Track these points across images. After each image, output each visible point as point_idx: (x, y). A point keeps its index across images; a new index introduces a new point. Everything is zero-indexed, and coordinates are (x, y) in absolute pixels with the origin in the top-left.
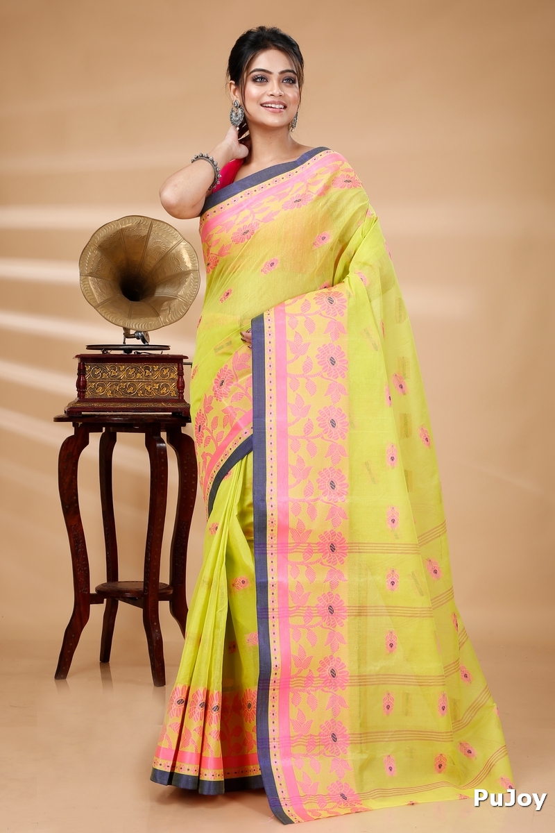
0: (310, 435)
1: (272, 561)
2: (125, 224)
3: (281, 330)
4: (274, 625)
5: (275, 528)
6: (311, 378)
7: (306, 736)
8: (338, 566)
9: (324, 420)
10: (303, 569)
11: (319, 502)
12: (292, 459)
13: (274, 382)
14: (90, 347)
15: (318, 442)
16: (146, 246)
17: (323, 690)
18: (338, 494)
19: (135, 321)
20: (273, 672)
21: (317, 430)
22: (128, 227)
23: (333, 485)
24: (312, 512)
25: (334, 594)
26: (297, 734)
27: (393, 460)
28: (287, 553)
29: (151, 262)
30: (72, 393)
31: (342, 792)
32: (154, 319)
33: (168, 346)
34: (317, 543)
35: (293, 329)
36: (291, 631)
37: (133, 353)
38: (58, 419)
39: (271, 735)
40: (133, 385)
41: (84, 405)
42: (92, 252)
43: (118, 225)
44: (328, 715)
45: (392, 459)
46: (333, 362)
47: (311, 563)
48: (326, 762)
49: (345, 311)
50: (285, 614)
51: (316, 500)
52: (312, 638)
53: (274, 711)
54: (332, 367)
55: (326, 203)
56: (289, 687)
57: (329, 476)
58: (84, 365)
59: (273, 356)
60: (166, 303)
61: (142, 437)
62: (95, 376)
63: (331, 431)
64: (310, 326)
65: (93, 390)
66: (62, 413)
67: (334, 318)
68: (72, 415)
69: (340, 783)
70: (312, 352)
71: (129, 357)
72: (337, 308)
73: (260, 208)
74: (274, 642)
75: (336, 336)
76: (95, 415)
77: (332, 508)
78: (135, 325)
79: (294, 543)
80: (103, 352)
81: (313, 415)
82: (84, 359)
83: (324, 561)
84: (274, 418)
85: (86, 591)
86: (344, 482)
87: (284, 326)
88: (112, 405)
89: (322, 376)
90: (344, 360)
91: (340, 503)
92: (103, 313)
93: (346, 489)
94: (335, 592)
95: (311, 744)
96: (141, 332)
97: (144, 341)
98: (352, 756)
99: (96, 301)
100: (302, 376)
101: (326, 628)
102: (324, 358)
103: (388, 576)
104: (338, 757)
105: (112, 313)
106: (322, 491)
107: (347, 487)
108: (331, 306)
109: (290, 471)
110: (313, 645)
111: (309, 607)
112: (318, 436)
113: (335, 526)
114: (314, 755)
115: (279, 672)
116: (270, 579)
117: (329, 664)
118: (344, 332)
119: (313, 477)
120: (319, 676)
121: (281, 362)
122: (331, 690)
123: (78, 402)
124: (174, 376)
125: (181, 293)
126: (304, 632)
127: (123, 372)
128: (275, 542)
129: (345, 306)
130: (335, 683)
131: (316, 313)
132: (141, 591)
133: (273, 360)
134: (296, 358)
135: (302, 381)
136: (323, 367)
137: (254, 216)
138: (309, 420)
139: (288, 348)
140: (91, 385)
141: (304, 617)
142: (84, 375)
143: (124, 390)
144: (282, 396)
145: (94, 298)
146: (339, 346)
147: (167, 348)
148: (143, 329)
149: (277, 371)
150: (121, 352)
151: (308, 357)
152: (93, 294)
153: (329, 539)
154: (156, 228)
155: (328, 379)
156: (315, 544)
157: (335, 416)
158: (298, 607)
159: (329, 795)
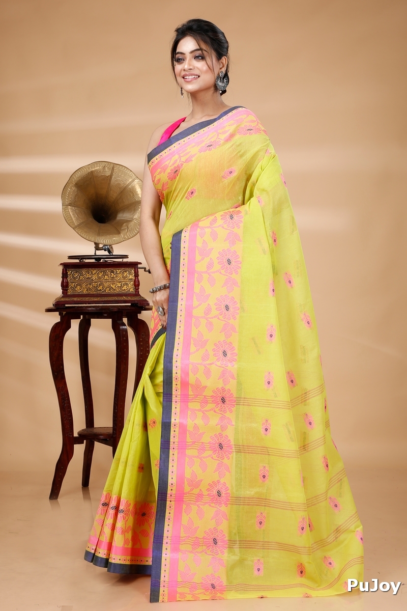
0: (209, 316)
1: (176, 407)
2: (94, 167)
3: (193, 240)
4: (173, 454)
5: (179, 383)
6: (212, 274)
7: (192, 538)
8: (228, 414)
9: (220, 305)
10: (200, 414)
11: (213, 366)
12: (194, 333)
13: (186, 277)
14: (70, 257)
15: (214, 321)
16: (109, 183)
17: (210, 505)
18: (229, 360)
19: (103, 237)
20: (169, 488)
21: (214, 312)
22: (96, 170)
23: (225, 354)
24: (208, 373)
25: (224, 435)
26: (186, 535)
27: (271, 337)
28: (188, 402)
29: (113, 195)
30: (59, 291)
31: (213, 582)
32: (117, 236)
33: (127, 256)
34: (211, 396)
35: (202, 238)
36: (187, 459)
37: (102, 260)
38: (48, 310)
39: (165, 534)
40: (102, 284)
41: (67, 299)
42: (71, 188)
43: (89, 168)
44: (212, 524)
45: (271, 336)
46: (229, 262)
47: (206, 411)
48: (206, 558)
49: (241, 225)
50: (183, 447)
51: (211, 364)
52: (204, 467)
53: (170, 516)
54: (228, 266)
56: (183, 501)
57: (222, 347)
58: (66, 270)
59: (186, 258)
60: (125, 224)
61: (109, 321)
62: (75, 278)
63: (225, 313)
64: (214, 236)
65: (73, 289)
66: (51, 306)
67: (232, 230)
68: (58, 307)
69: (214, 576)
70: (214, 255)
71: (99, 264)
72: (235, 222)
73: (185, 153)
74: (173, 466)
75: (233, 243)
76: (75, 307)
77: (223, 371)
78: (103, 241)
79: (193, 395)
80: (80, 261)
81: (212, 301)
82: (66, 266)
83: (217, 410)
84: (184, 303)
85: (71, 435)
86: (234, 352)
87: (196, 235)
88: (87, 299)
89: (220, 273)
90: (238, 261)
91: (230, 367)
92: (79, 232)
93: (235, 357)
94: (224, 434)
95: (196, 544)
96: (107, 246)
97: (109, 252)
99: (74, 224)
100: (206, 272)
101: (216, 460)
102: (222, 259)
103: (263, 424)
104: (217, 556)
105: (86, 232)
106: (216, 358)
107: (236, 355)
108: (230, 221)
109: (192, 342)
110: (204, 471)
111: (202, 443)
112: (214, 317)
113: (225, 385)
114: (197, 552)
115: (174, 488)
116: (173, 421)
117: (216, 487)
118: (240, 240)
119: (210, 347)
120: (208, 495)
121: (192, 261)
122: (217, 506)
123: (63, 297)
124: (132, 277)
125: (136, 216)
126: (197, 461)
127: (95, 275)
128: (179, 393)
129: (241, 221)
130: (220, 501)
132: (110, 434)
133: (186, 261)
134: (203, 259)
135: (205, 276)
136: (221, 266)
137: (180, 159)
138: (209, 304)
139: (197, 252)
140: (71, 285)
141: (198, 450)
142: (67, 278)
143: (96, 288)
144: (191, 287)
145: (73, 222)
146: (235, 251)
147: (126, 257)
148: (109, 243)
149: (188, 269)
150: (93, 261)
151: (211, 259)
152: (72, 219)
153: (221, 394)
154: (117, 170)
155: (225, 275)
156: (209, 396)
157: (229, 302)
158: (194, 443)
159: (202, 583)
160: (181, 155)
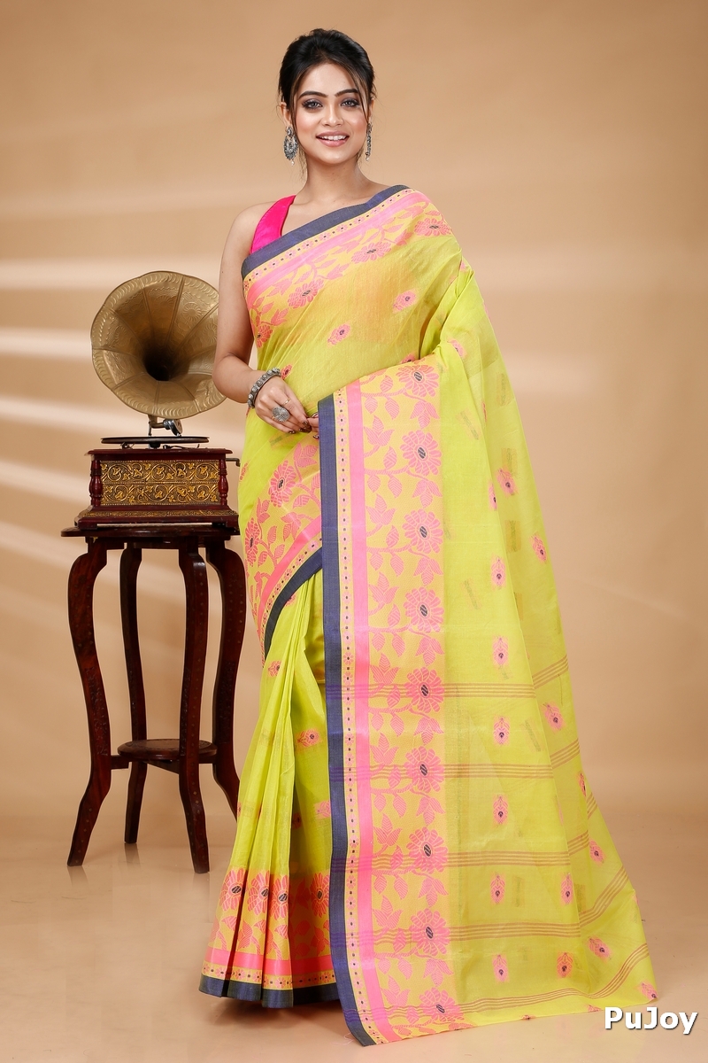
0: (396, 547)
1: (348, 708)
2: (149, 282)
3: (356, 415)
4: (351, 790)
5: (352, 666)
6: (394, 475)
7: (393, 931)
8: (432, 714)
9: (413, 528)
10: (388, 717)
11: (407, 632)
12: (373, 578)
13: (348, 480)
14: (106, 441)
15: (404, 555)
16: (176, 310)
17: (415, 872)
18: (431, 622)
19: (164, 406)
20: (350, 849)
21: (403, 541)
22: (153, 286)
23: (424, 611)
24: (398, 645)
25: (427, 750)
26: (381, 928)
27: (499, 578)
28: (368, 697)
29: (183, 330)
30: (85, 499)
31: (439, 1002)
32: (188, 403)
33: (206, 438)
34: (406, 685)
35: (371, 412)
36: (373, 797)
37: (161, 447)
38: (67, 534)
39: (348, 929)
40: (162, 488)
41: (100, 515)
42: (107, 319)
43: (139, 283)
44: (421, 905)
45: (499, 576)
46: (422, 454)
47: (398, 711)
48: (419, 964)
49: (437, 390)
50: (365, 775)
51: (403, 629)
52: (400, 806)
53: (352, 898)
54: (421, 460)
55: (408, 254)
56: (371, 869)
57: (419, 599)
58: (99, 463)
59: (347, 448)
60: (202, 383)
61: (174, 554)
62: (114, 478)
63: (421, 541)
64: (393, 409)
65: (112, 496)
66: (71, 525)
67: (422, 398)
68: (84, 528)
69: (437, 991)
70: (396, 442)
71: (156, 453)
72: (426, 386)
73: (323, 262)
74: (352, 811)
75: (425, 421)
76: (114, 528)
77: (424, 640)
78: (164, 411)
79: (376, 685)
80: (123, 447)
81: (398, 522)
82: (99, 456)
83: (415, 707)
84: (348, 526)
85: (106, 752)
86: (439, 606)
87: (359, 409)
88: (135, 514)
89: (409, 472)
90: (435, 452)
91: (433, 634)
92: (122, 396)
93: (440, 616)
94: (428, 747)
95: (400, 941)
96: (171, 420)
97: (175, 431)
98: (452, 955)
99: (113, 382)
100: (384, 472)
101: (418, 793)
102: (410, 449)
103: (496, 726)
104: (435, 957)
105: (134, 396)
106: (411, 618)
107: (442, 613)
108: (418, 383)
109: (370, 593)
110: (402, 815)
111: (395, 766)
112: (404, 548)
113: (427, 663)
114: (403, 954)
115: (357, 849)
116: (345, 731)
117: (422, 839)
118: (436, 417)
119: (400, 600)
120: (410, 855)
121: (357, 455)
122: (425, 872)
123: (93, 510)
124: (215, 475)
126: (390, 798)
127: (149, 472)
128: (352, 683)
129: (436, 383)
130: (430, 862)
131: (400, 392)
132: (176, 752)
133: (347, 453)
134: (376, 449)
135: (384, 478)
136: (409, 460)
137: (316, 272)
138: (393, 528)
139: (365, 437)
140: (108, 490)
141: (389, 779)
142: (99, 476)
143: (151, 495)
144: (358, 498)
145: (111, 378)
146: (429, 434)
147: (204, 440)
148: (174, 416)
149: (351, 466)
150: (146, 446)
151: (390, 448)
152: (109, 373)
153: (420, 679)
154: (188, 287)
155: (416, 476)
156: (402, 685)
157: (426, 522)
158: (382, 767)
159: (421, 1006)
160: (317, 265)
